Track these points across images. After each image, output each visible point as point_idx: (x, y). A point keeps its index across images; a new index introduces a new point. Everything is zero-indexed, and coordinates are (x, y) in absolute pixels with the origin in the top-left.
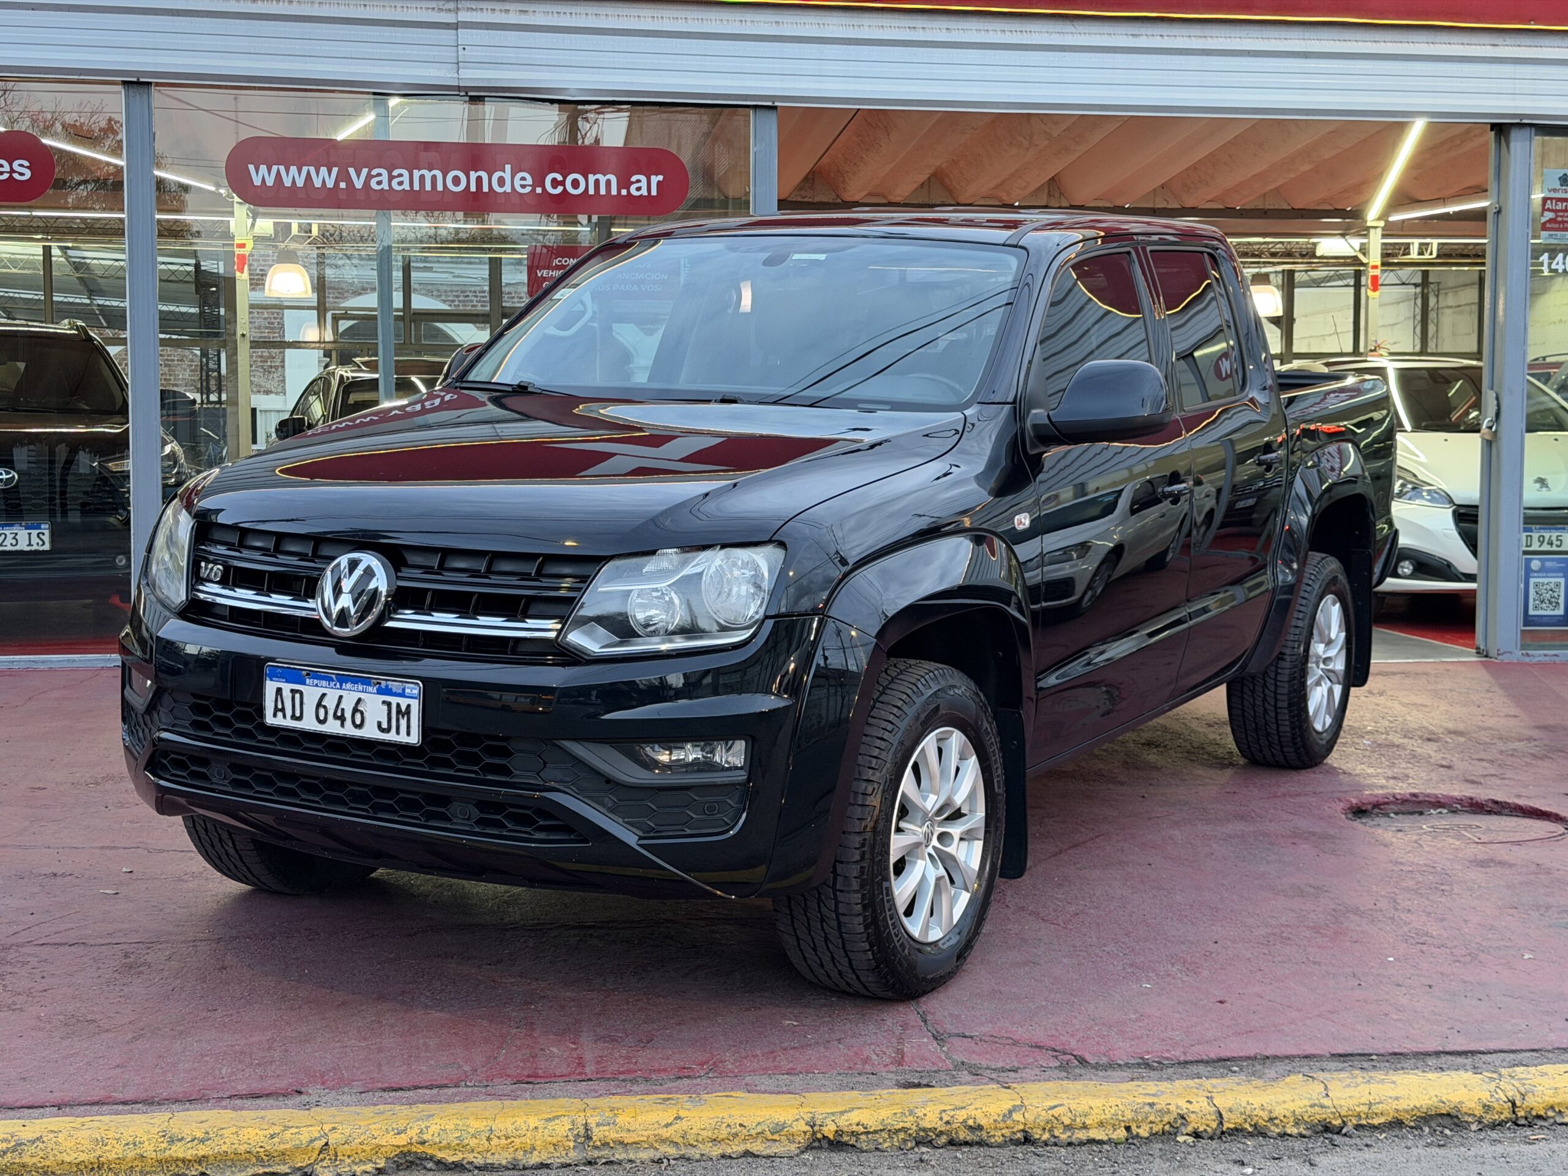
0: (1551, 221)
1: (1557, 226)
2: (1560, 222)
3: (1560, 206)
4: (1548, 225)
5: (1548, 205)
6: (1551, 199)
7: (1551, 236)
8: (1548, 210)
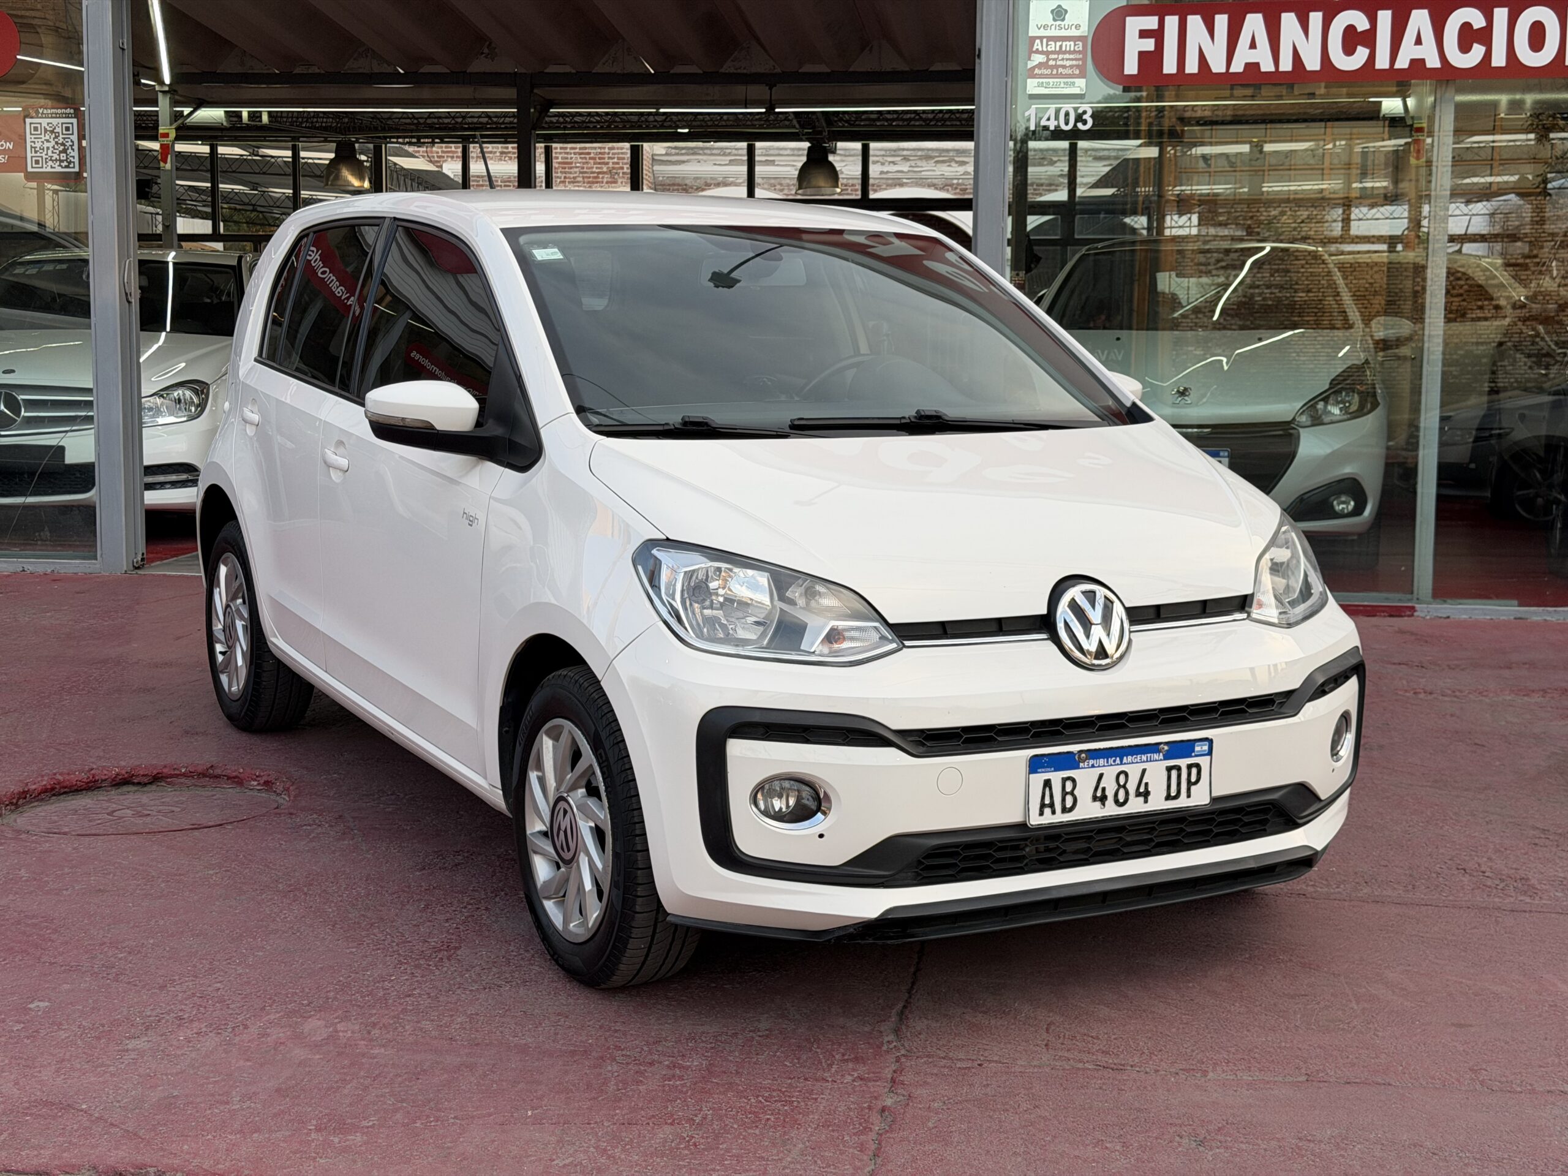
0: (1040, 65)
1: (1048, 72)
2: (1052, 67)
3: (1052, 46)
4: (1037, 71)
5: (1037, 45)
6: (1041, 38)
7: (1040, 85)
8: (1037, 52)
